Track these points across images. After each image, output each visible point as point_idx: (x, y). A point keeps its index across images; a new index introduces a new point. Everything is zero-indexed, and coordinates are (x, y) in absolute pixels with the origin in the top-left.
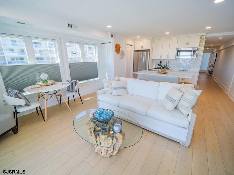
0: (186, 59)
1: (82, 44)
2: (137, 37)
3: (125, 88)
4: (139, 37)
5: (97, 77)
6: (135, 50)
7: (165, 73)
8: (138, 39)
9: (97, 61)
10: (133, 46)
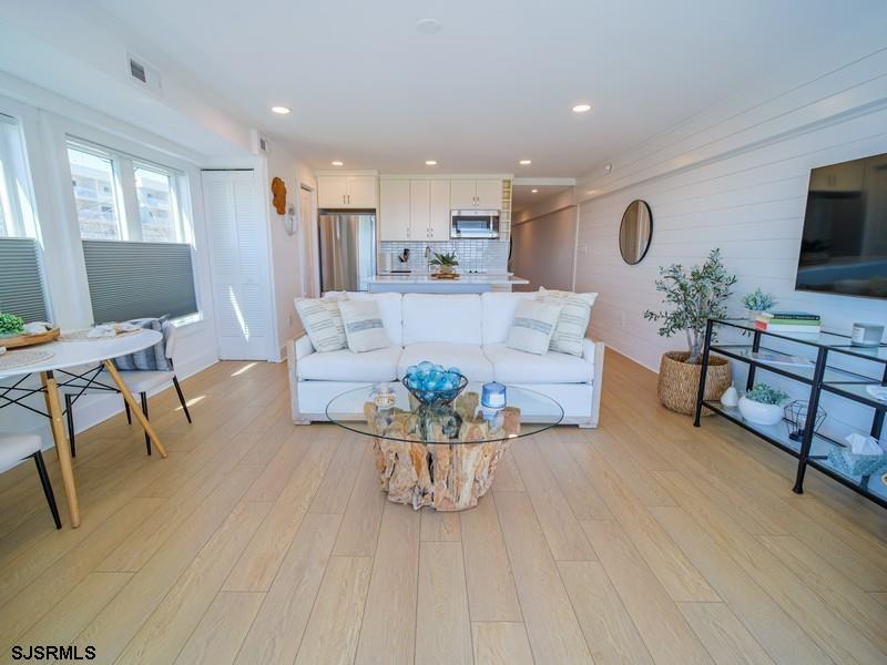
0: (480, 242)
1: (125, 158)
2: (335, 163)
3: (377, 323)
4: (340, 164)
5: (193, 309)
6: (321, 207)
7: (455, 276)
8: (338, 168)
9: (190, 239)
10: (314, 193)
